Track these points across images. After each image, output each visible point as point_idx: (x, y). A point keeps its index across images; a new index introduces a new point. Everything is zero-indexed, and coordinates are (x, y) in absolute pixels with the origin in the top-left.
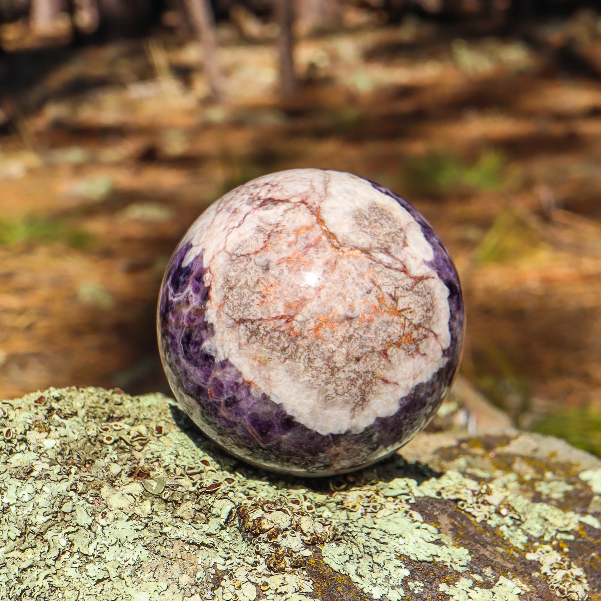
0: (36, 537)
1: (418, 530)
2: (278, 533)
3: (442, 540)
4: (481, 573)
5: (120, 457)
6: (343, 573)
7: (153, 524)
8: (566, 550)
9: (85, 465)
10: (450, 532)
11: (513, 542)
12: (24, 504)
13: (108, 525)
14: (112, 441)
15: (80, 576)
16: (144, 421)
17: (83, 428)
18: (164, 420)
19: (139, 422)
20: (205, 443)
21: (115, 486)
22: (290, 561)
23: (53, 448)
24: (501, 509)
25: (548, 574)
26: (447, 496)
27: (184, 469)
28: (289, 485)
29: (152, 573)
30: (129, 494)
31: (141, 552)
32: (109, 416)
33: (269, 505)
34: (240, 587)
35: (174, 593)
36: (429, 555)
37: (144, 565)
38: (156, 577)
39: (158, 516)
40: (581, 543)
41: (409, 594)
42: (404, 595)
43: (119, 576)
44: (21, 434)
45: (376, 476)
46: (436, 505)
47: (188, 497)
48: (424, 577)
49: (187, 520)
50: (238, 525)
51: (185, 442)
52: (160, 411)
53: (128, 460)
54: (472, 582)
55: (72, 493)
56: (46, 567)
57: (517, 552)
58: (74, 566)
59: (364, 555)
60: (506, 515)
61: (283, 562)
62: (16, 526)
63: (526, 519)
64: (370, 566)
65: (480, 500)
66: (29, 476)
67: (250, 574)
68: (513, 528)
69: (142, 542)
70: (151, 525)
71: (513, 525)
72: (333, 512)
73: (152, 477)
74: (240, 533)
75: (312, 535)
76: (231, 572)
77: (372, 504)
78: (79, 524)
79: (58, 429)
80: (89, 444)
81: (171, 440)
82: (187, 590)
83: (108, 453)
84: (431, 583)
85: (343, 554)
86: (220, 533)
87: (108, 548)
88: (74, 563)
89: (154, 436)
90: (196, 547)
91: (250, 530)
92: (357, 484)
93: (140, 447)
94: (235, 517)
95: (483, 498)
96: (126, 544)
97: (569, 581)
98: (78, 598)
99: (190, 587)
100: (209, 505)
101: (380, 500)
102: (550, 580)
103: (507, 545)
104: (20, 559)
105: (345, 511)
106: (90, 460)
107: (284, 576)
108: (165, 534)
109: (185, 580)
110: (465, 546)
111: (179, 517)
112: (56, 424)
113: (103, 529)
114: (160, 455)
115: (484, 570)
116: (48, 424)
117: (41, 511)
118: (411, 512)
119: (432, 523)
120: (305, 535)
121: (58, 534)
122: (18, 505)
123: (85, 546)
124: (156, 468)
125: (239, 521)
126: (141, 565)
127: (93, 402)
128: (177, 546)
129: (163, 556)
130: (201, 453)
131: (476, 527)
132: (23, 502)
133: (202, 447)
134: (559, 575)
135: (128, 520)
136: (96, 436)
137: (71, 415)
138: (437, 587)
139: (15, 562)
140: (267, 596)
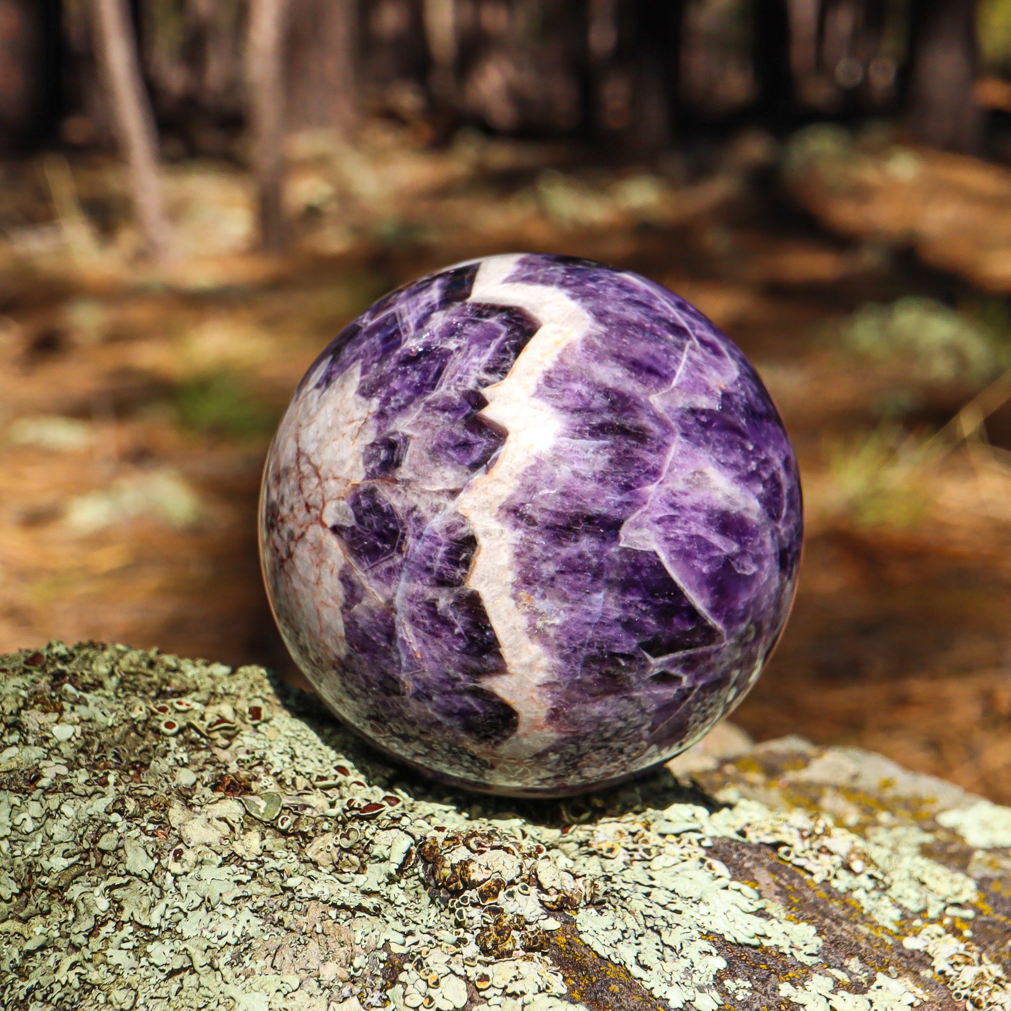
0: (48, 896)
1: (725, 891)
2: (499, 889)
3: (767, 910)
4: (842, 968)
5: (192, 757)
6: (616, 961)
7: (266, 872)
8: (967, 933)
9: (127, 771)
10: (778, 897)
11: (876, 917)
12: (24, 837)
13: (186, 874)
14: (175, 730)
15: (135, 964)
16: (226, 698)
17: (122, 707)
18: (260, 697)
19: (218, 700)
20: (338, 737)
21: (194, 805)
22: (522, 938)
23: (69, 740)
24: (852, 861)
25: (947, 974)
26: (758, 837)
27: (309, 779)
28: (490, 813)
29: (269, 959)
30: (220, 819)
31: (248, 921)
32: (160, 689)
33: (479, 838)
34: (437, 983)
35: (311, 996)
36: (752, 935)
37: (256, 945)
38: (278, 966)
39: (275, 859)
40: (987, 923)
41: (728, 1000)
42: (721, 1002)
43: (211, 965)
44: (11, 714)
45: (640, 799)
46: (744, 851)
47: (326, 826)
48: (752, 970)
49: (325, 867)
50: (422, 875)
51: (304, 735)
52: (251, 681)
53: (205, 763)
54: (832, 983)
55: (115, 817)
56: (70, 950)
57: (889, 935)
58: (124, 946)
59: (645, 930)
60: (861, 873)
61: (510, 939)
62: (12, 875)
63: (892, 881)
64: (658, 950)
65: (816, 845)
66: (32, 786)
67: (453, 960)
68: (875, 894)
69: (249, 904)
70: (263, 874)
71: (874, 889)
72: (574, 860)
73: (254, 791)
74: (426, 889)
75: (558, 892)
76: (419, 956)
77: (641, 846)
78: (132, 871)
79: (77, 708)
80: (133, 735)
81: (279, 731)
82: (335, 991)
83: (170, 751)
84: (764, 982)
85: (611, 928)
86: (387, 890)
87: (186, 915)
88: (123, 941)
89: (246, 723)
90: (349, 913)
91: (446, 884)
92: (609, 812)
93: (225, 742)
94: (417, 861)
95: (819, 841)
96: (220, 908)
97: (987, 985)
98: (135, 1003)
99: (340, 984)
100: (367, 839)
101: (654, 840)
102: (952, 984)
103: (872, 922)
104: (19, 934)
105: (595, 857)
106: (137, 762)
107: (516, 963)
108: (290, 889)
109: (330, 971)
110: (810, 921)
111: (311, 861)
112: (71, 700)
113: (175, 881)
114: (265, 754)
115: (846, 962)
116: (57, 699)
117: (59, 849)
118: (709, 860)
119: (746, 881)
120: (546, 892)
121: (92, 889)
122: (14, 838)
123: (145, 910)
124: (261, 776)
125: (425, 868)
126: (250, 945)
127: (131, 664)
128: (315, 911)
129: (289, 930)
130: (333, 754)
131: (814, 891)
132: (22, 833)
133: (333, 743)
134: (968, 974)
135: (221, 866)
136: (146, 721)
137: (93, 685)
138: (776, 989)
139: (11, 939)
140: (488, 999)
